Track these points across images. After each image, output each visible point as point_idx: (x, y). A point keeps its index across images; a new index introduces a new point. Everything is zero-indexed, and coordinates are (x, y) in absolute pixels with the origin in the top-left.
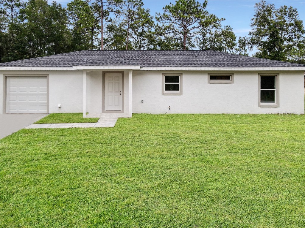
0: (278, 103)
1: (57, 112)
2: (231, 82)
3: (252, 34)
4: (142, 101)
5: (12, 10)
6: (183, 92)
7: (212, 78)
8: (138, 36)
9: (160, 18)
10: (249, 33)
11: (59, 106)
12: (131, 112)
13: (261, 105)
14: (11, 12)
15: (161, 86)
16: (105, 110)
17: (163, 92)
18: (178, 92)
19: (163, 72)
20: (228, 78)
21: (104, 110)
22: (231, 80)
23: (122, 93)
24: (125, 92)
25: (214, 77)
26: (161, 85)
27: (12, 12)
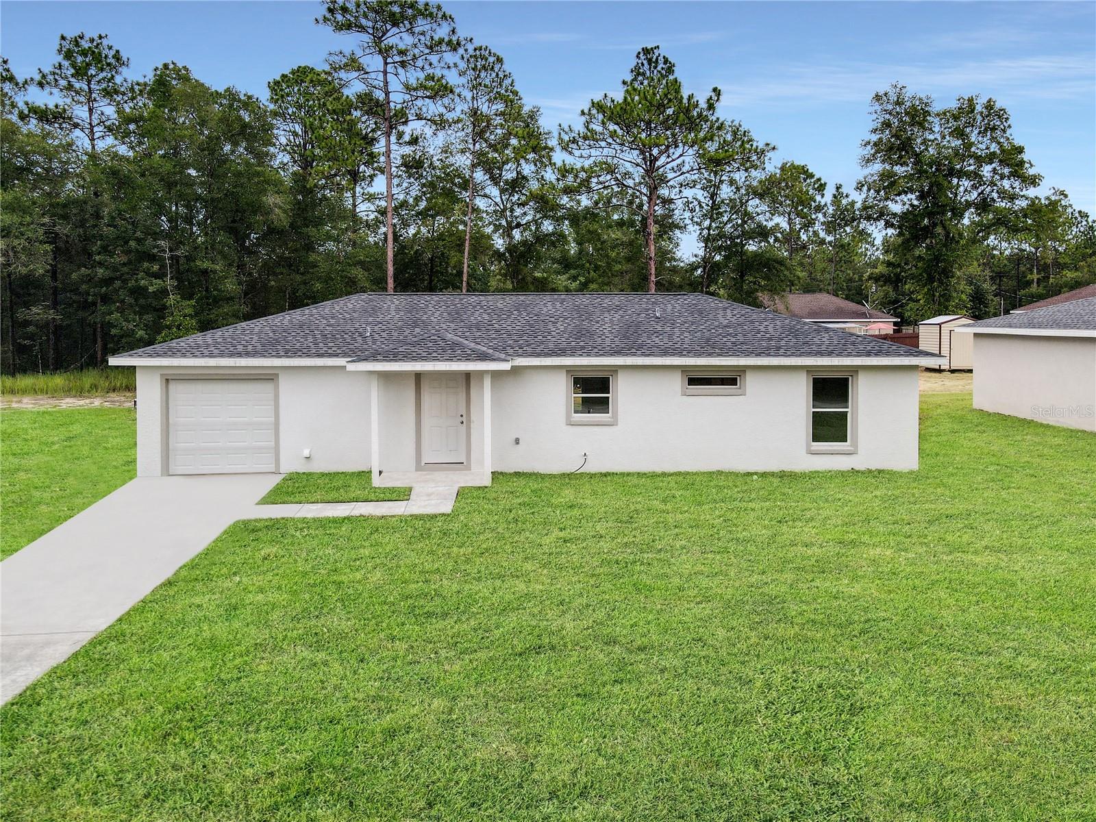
0: (855, 444)
1: (302, 468)
2: (739, 391)
3: (865, 188)
4: (517, 441)
5: (91, 110)
6: (619, 417)
7: (693, 381)
8: (502, 191)
9: (574, 141)
10: (855, 185)
11: (306, 453)
12: (488, 469)
13: (812, 448)
14: (87, 114)
15: (565, 403)
16: (423, 464)
17: (568, 416)
18: (606, 417)
19: (569, 370)
20: (732, 382)
21: (420, 466)
22: (740, 388)
23: (465, 420)
24: (473, 417)
25: (697, 380)
26: (564, 400)
27: (91, 115)
